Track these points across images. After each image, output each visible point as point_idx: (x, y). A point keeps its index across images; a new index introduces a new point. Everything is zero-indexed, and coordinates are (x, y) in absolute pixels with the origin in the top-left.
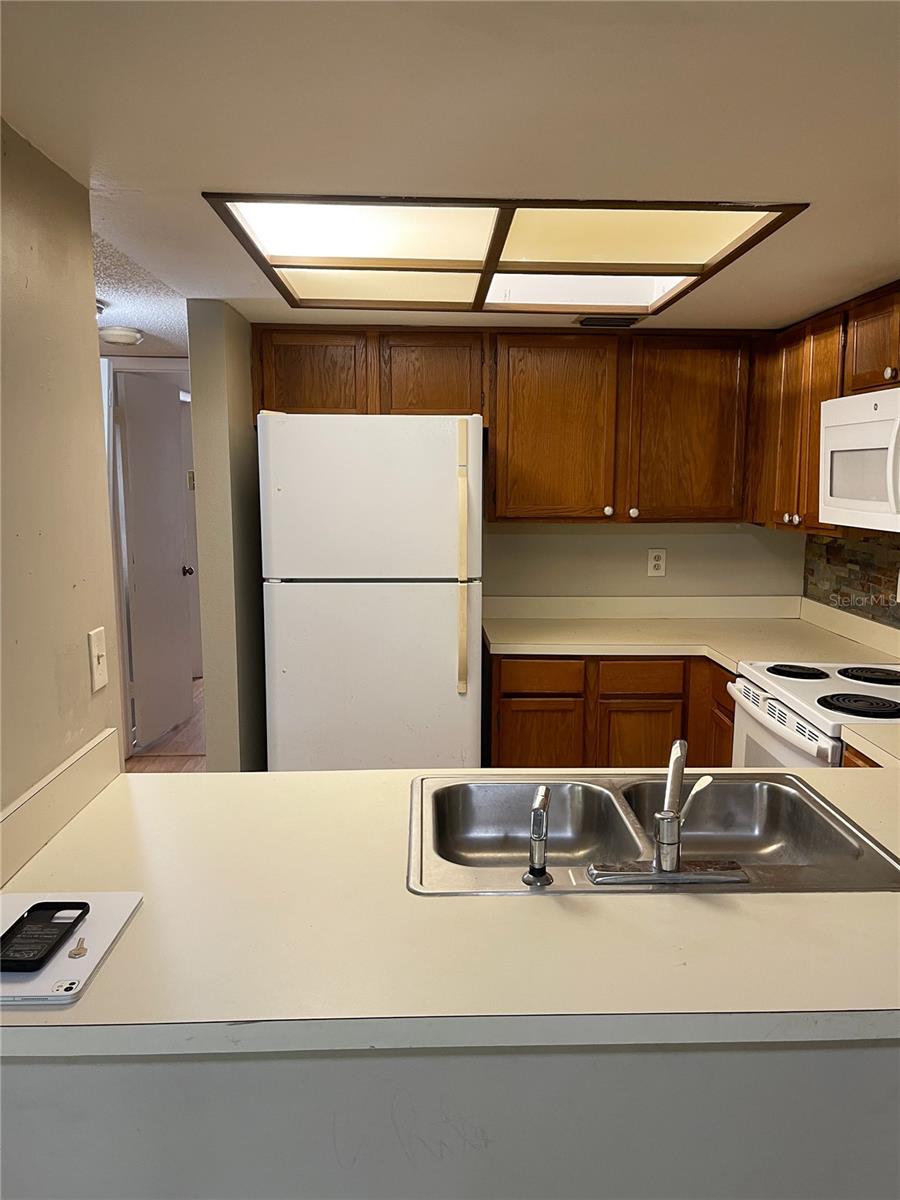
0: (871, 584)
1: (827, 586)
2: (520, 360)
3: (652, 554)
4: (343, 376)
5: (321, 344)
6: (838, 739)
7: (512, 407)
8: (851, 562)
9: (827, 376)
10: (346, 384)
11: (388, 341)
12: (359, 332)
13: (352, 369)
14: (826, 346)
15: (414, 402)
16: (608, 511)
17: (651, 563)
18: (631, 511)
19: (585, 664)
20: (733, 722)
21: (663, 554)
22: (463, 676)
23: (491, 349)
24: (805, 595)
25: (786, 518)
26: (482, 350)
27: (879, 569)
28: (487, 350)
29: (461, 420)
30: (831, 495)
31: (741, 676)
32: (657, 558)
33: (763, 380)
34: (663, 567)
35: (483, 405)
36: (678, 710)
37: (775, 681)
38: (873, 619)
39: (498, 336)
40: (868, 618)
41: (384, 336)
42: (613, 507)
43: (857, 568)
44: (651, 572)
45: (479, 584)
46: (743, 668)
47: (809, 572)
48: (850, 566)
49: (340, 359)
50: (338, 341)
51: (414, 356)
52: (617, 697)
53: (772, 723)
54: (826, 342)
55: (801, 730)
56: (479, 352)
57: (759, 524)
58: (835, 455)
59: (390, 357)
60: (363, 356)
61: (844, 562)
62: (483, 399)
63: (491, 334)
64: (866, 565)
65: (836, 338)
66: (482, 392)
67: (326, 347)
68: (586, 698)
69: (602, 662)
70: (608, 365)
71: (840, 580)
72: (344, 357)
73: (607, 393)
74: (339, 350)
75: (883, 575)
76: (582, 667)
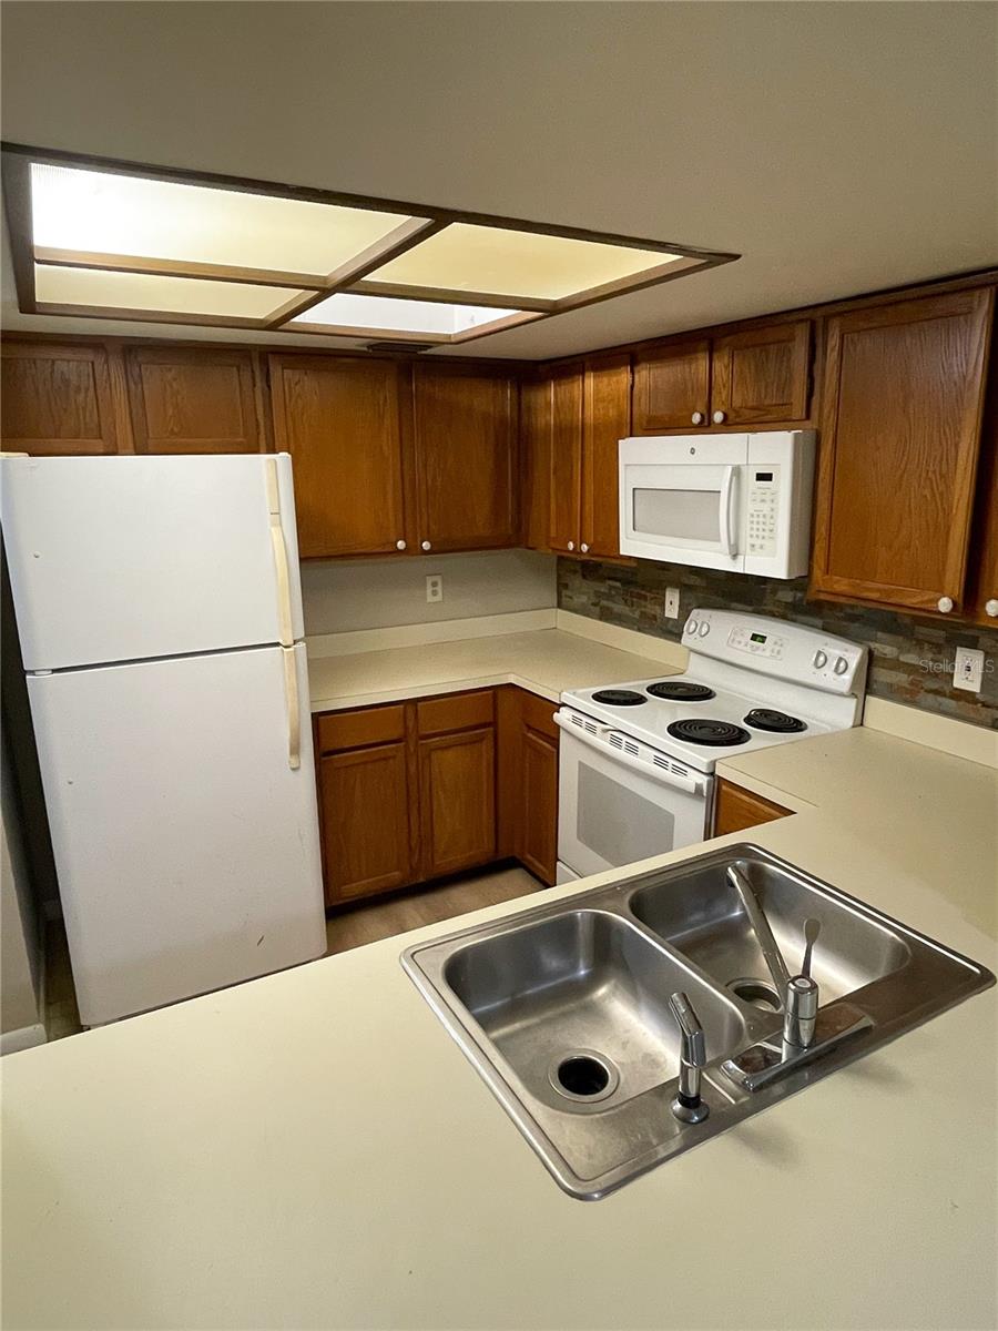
0: (635, 600)
1: (584, 599)
2: (296, 384)
3: (430, 580)
4: (81, 398)
5: (47, 357)
6: (712, 774)
7: (292, 435)
8: (610, 579)
9: (612, 413)
10: (84, 409)
11: (136, 357)
12: (96, 344)
13: (92, 389)
14: (609, 384)
15: (176, 430)
16: (401, 545)
17: (429, 590)
18: (424, 544)
19: (405, 708)
20: (557, 747)
21: (438, 579)
22: (295, 750)
23: (261, 370)
24: (560, 606)
25: (571, 546)
26: (253, 372)
27: (643, 587)
28: (257, 373)
29: (269, 460)
30: (634, 529)
31: (564, 705)
32: (434, 584)
33: (529, 409)
34: (440, 593)
35: (258, 434)
36: (491, 737)
37: (606, 709)
38: (639, 630)
39: (270, 356)
40: (633, 629)
41: (130, 351)
42: (405, 540)
43: (618, 584)
44: (430, 599)
45: (302, 645)
46: (567, 697)
47: (562, 586)
48: (611, 583)
49: (74, 380)
50: (68, 354)
51: (170, 376)
52: (435, 735)
53: (621, 754)
54: (609, 380)
55: (658, 762)
56: (250, 374)
57: (531, 549)
58: (637, 492)
59: (141, 377)
60: (105, 373)
61: (602, 579)
62: (258, 426)
63: (261, 354)
64: (627, 582)
65: (623, 378)
66: (257, 420)
67: (53, 361)
68: (407, 742)
69: (419, 704)
70: (388, 392)
71: (598, 594)
72: (79, 376)
73: (390, 421)
74: (70, 366)
75: (649, 592)
76: (402, 712)
